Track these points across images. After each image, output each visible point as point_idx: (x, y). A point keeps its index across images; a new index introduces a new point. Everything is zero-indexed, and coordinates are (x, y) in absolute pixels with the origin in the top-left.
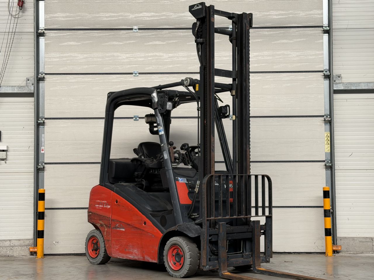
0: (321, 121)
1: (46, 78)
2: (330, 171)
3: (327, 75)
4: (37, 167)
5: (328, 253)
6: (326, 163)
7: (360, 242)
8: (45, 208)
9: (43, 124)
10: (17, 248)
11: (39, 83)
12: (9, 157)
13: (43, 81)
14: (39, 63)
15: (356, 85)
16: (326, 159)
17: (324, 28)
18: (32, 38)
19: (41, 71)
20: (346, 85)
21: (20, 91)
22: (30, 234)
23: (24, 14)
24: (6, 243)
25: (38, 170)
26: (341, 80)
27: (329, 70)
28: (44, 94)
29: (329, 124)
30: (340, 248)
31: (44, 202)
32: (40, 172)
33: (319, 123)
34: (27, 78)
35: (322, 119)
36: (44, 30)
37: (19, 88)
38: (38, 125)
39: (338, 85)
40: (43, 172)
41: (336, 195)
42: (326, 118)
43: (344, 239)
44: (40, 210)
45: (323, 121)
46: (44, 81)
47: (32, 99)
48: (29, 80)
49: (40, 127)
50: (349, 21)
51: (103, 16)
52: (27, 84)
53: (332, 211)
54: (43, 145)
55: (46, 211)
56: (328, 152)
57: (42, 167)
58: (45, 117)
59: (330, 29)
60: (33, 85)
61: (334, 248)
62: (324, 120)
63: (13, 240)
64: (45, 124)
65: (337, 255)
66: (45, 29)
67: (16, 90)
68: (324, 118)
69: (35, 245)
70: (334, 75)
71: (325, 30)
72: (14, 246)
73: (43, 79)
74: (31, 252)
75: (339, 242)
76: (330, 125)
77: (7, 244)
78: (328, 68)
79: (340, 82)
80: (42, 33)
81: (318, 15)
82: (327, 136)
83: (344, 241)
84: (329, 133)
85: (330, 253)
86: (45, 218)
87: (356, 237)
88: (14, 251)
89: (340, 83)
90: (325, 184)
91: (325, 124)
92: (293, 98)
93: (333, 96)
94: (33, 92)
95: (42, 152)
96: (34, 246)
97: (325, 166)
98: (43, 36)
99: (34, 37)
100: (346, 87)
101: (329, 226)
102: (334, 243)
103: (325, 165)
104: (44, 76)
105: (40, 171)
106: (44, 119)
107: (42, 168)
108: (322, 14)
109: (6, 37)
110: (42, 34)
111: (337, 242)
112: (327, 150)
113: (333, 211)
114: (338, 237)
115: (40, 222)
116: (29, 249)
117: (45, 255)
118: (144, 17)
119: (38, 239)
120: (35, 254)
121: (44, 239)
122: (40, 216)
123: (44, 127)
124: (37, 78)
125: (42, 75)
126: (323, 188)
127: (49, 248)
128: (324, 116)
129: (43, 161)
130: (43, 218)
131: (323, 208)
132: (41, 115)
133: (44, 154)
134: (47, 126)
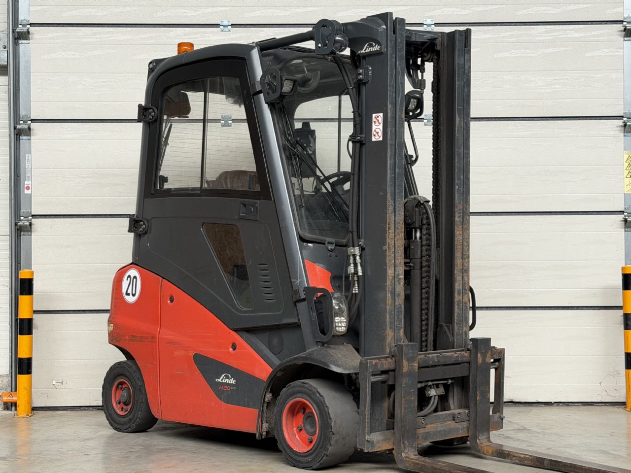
0: (617, 127)
1: (32, 34)
4: (16, 224)
6: (625, 216)
9: (28, 132)
11: (19, 45)
13: (26, 39)
14: (18, 2)
16: (625, 208)
19: (21, 18)
22: (2, 365)
28: (28, 68)
31: (32, 299)
32: (24, 235)
33: (612, 133)
35: (620, 122)
38: (17, 135)
40: (30, 233)
42: (628, 121)
45: (621, 128)
46: (29, 40)
47: (2, 80)
54: (29, 177)
55: (37, 318)
57: (27, 224)
58: (32, 118)
60: (5, 48)
62: (622, 126)
64: (32, 131)
68: (622, 121)
69: (13, 390)
73: (25, 35)
74: (5, 403)
82: (628, 159)
86: (34, 331)
90: (624, 261)
91: (624, 133)
92: (560, 79)
94: (6, 63)
95: (26, 192)
96: (12, 391)
97: (624, 222)
103: (622, 221)
104: (28, 29)
105: (22, 233)
106: (30, 122)
107: (26, 227)
112: (629, 188)
116: (1, 396)
119: (18, 375)
120: (13, 408)
122: (23, 327)
123: (30, 139)
124: (13, 32)
125: (24, 28)
126: (623, 269)
127: (42, 394)
128: (623, 117)
129: (28, 212)
130: (30, 332)
131: (622, 309)
132: (23, 113)
133: (31, 197)
134: (36, 137)
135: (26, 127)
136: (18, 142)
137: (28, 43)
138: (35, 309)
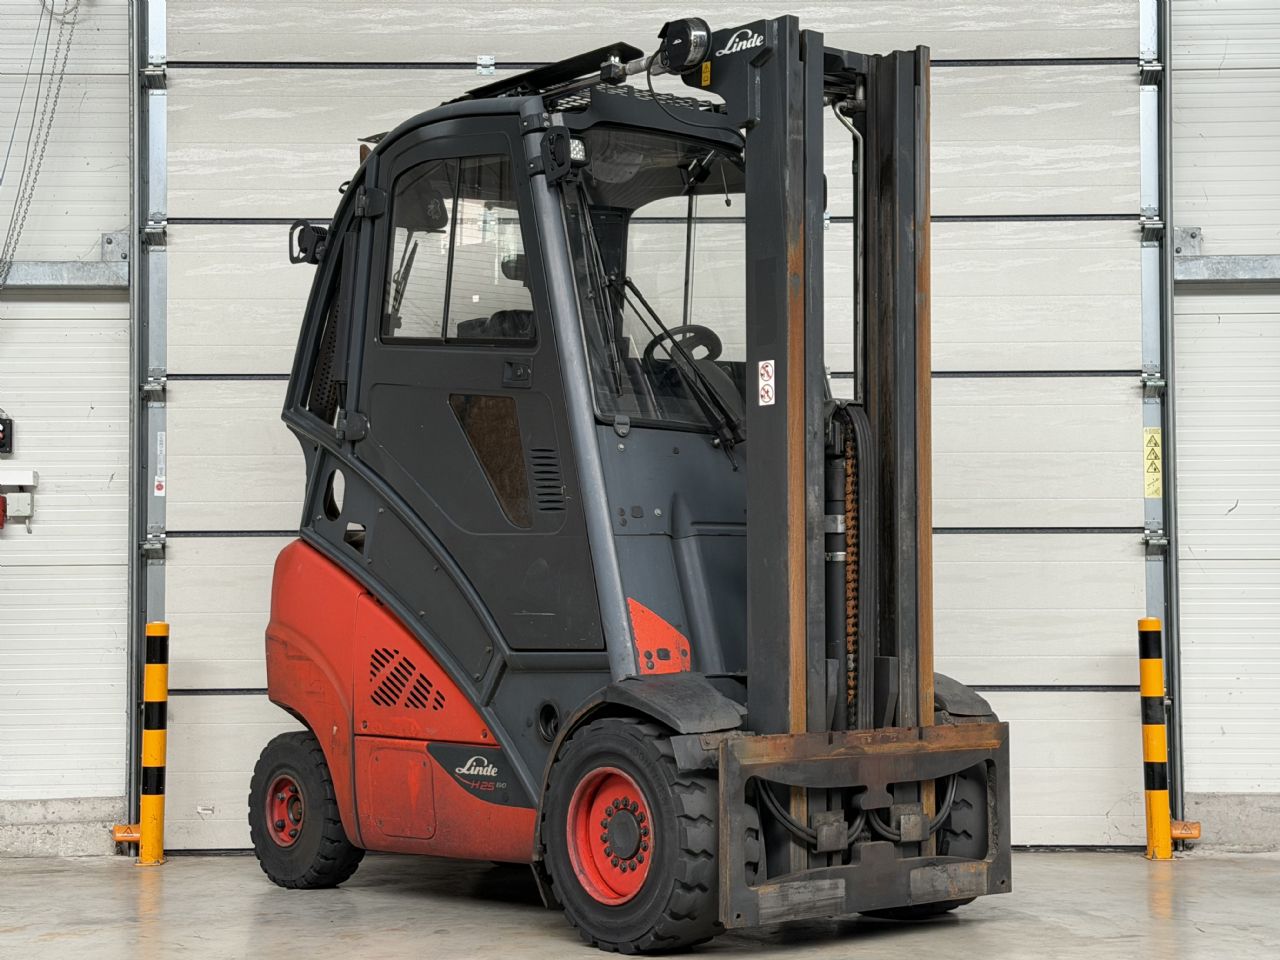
0: (1132, 388)
1: (170, 235)
2: (1162, 563)
3: (1154, 229)
4: (140, 547)
5: (1156, 850)
6: (1146, 536)
7: (1265, 809)
8: (169, 691)
9: (162, 395)
10: (69, 827)
11: (148, 253)
12: (41, 513)
13: (161, 244)
14: (148, 182)
15: (1251, 264)
16: (1146, 523)
17: (1142, 66)
18: (121, 94)
19: (153, 209)
20: (1219, 263)
21: (81, 279)
22: (115, 781)
23: (93, 10)
24: (30, 811)
25: (142, 556)
26: (1200, 247)
27: (1161, 212)
28: (163, 291)
29: (1158, 400)
30: (1195, 833)
31: (167, 669)
32: (152, 564)
33: (1123, 398)
34: (103, 235)
35: (1136, 381)
36: (165, 67)
37: (78, 270)
38: (143, 399)
39: (1191, 264)
40: (162, 562)
41: (1182, 648)
42: (1150, 380)
43: (1211, 800)
44: (152, 694)
45: (1138, 390)
46: (166, 245)
47: (121, 310)
48: (110, 242)
49: (150, 404)
50: (1230, 42)
51: (370, 17)
52: (103, 254)
53: (1167, 702)
54: (161, 469)
55: (173, 703)
56: (1155, 496)
57: (159, 546)
58: (168, 372)
59: (1164, 69)
60: (125, 258)
61: (1178, 833)
62: (1140, 387)
63: (56, 800)
64: (168, 395)
65: (1184, 854)
66: (169, 64)
67: (65, 275)
68: (1141, 378)
69: (133, 821)
70: (1176, 228)
71: (1148, 71)
72: (58, 821)
73: (160, 239)
74: (119, 844)
75: (1191, 812)
76: (1164, 404)
77: (35, 814)
78: (1155, 205)
79: (1198, 254)
80: (158, 76)
81: (1122, 21)
82: (1150, 441)
83: (1210, 809)
84: (1160, 431)
85: (1163, 846)
86: (169, 724)
87: (1250, 795)
88: (58, 840)
89: (1197, 258)
90: (1145, 610)
91: (1144, 397)
92: (1035, 310)
93: (1172, 302)
94: (126, 283)
95: (157, 493)
96: (130, 823)
97: (1144, 547)
98: (162, 88)
99: (131, 91)
100: (1218, 271)
101: (1160, 756)
102: (1174, 815)
103: (1143, 544)
104: (165, 227)
105: (150, 561)
106: (165, 379)
107: (156, 550)
108: (1137, 16)
109: (32, 90)
110: (158, 82)
111: (1186, 810)
112: (1152, 489)
113: (1173, 702)
114: (1188, 793)
115: (150, 736)
116: (111, 832)
117: (167, 853)
118: (514, 22)
119: (142, 796)
120: (132, 852)
121: (164, 799)
122: (150, 716)
123: (164, 407)
124: (140, 232)
125: (157, 225)
126: (1140, 623)
127: (181, 828)
128: (1141, 372)
129: (159, 527)
130: (161, 724)
131: (1139, 690)
132: (153, 365)
133: (165, 502)
134: (174, 404)
135: (159, 388)
136: (145, 412)
137: (165, 251)
138: (170, 687)
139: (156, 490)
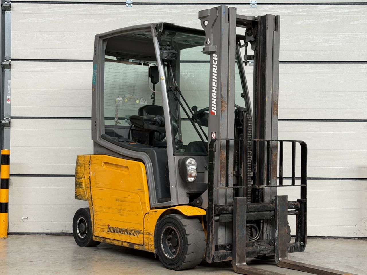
1: (13, 7)
8: (10, 175)
9: (9, 66)
11: (4, 14)
13: (9, 11)
28: (10, 28)
31: (9, 167)
38: (3, 68)
40: (9, 128)
44: (3, 176)
46: (11, 11)
49: (5, 70)
54: (9, 94)
57: (8, 122)
58: (12, 58)
64: (11, 66)
73: (9, 8)
86: (10, 187)
92: (333, 38)
95: (8, 102)
104: (10, 4)
105: (5, 127)
106: (11, 60)
115: (3, 191)
117: (10, 234)
121: (8, 214)
122: (3, 183)
123: (10, 71)
124: (1, 6)
125: (8, 3)
127: (15, 225)
129: (8, 115)
130: (7, 187)
132: (6, 55)
133: (10, 106)
134: (14, 70)
136: (3, 72)
139: (7, 101)
